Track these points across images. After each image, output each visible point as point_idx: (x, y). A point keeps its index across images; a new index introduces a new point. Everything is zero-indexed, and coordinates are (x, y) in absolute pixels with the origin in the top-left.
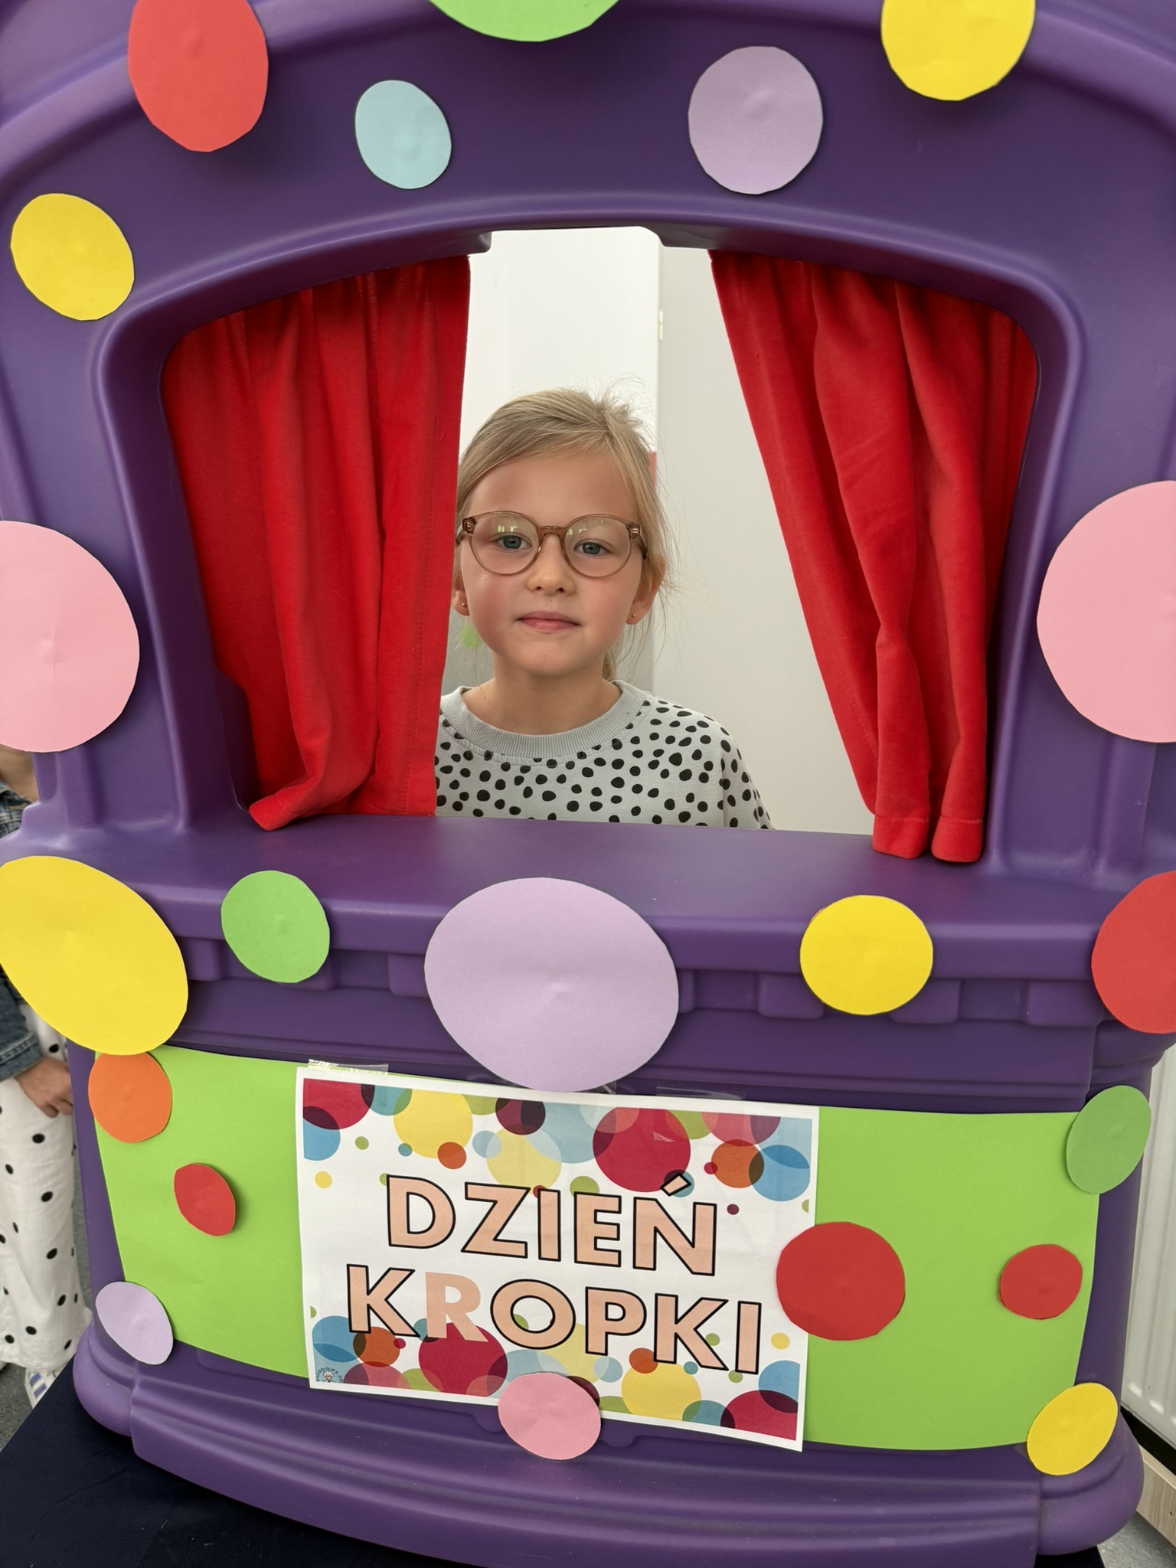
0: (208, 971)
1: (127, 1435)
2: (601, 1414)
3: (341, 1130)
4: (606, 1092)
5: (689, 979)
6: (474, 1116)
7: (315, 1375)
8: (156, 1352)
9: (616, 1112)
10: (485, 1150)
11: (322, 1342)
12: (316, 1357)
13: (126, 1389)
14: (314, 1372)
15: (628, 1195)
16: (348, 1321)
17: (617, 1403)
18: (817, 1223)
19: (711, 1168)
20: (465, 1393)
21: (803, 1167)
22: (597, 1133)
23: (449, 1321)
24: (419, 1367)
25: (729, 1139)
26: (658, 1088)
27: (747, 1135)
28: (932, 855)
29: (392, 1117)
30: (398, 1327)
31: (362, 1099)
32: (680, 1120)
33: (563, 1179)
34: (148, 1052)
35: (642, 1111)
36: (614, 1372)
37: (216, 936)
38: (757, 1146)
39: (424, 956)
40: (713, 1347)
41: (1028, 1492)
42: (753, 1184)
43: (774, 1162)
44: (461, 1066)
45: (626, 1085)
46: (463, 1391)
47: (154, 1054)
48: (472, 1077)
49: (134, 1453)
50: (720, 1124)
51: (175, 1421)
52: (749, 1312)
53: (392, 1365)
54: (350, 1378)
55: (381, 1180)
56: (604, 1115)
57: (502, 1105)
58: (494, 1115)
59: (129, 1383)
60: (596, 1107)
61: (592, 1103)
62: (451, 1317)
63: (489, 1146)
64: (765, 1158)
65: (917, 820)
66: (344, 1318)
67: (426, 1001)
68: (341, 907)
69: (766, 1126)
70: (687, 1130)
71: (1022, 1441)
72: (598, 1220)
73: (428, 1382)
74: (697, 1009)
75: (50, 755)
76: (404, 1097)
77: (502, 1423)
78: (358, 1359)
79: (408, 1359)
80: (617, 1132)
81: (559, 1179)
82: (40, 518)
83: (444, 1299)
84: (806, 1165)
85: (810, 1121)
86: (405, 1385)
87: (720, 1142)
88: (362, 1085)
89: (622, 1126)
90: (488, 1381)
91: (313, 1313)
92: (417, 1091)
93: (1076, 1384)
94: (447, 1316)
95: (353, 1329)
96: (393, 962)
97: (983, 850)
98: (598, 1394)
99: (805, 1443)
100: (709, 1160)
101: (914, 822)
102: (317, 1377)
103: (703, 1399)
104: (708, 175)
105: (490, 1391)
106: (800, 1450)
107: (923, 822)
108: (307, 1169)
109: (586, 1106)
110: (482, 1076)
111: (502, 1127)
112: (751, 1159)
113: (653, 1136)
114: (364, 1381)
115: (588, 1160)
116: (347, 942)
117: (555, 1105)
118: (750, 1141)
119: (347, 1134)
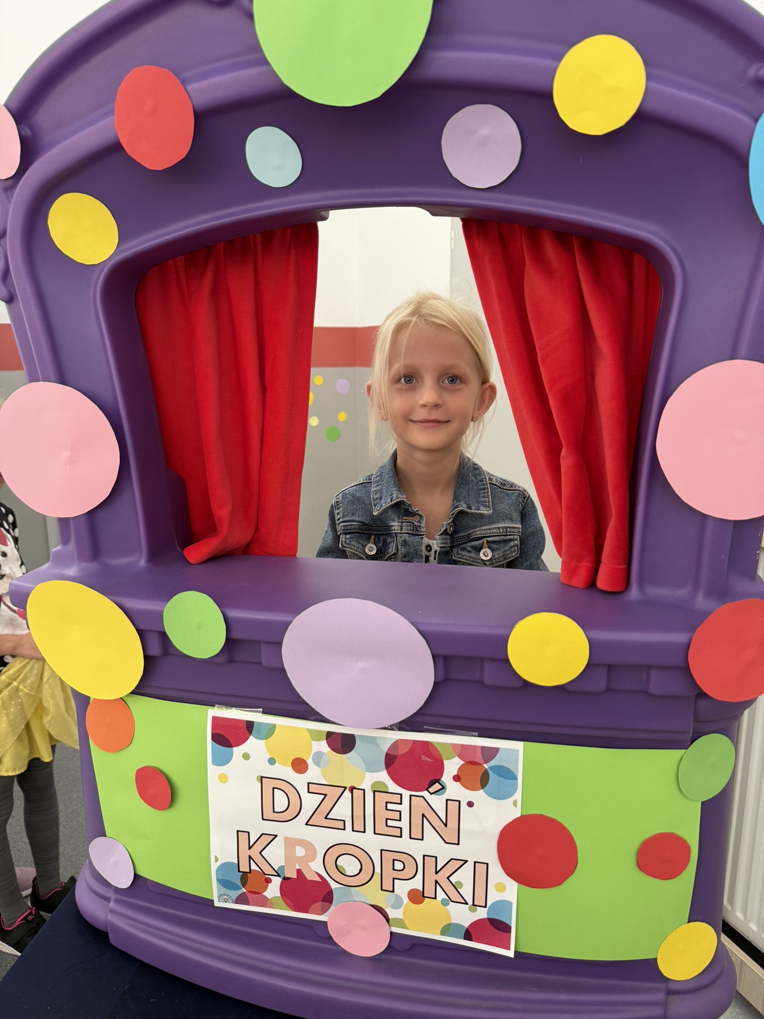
0: (155, 651)
1: (105, 931)
2: (390, 929)
3: (234, 748)
4: (393, 730)
5: (441, 662)
6: (313, 742)
7: (217, 898)
8: (124, 881)
9: (399, 742)
10: (320, 763)
11: (222, 878)
12: (218, 887)
13: (106, 903)
14: (217, 896)
15: (406, 794)
16: (237, 865)
17: (400, 923)
18: (523, 814)
19: (457, 778)
20: (307, 913)
21: (513, 779)
22: (387, 755)
23: (298, 867)
24: (279, 895)
25: (467, 761)
26: (425, 727)
27: (479, 758)
28: (596, 586)
29: (264, 741)
30: (268, 870)
31: (246, 729)
32: (438, 748)
33: (367, 782)
34: (121, 698)
35: (414, 741)
36: (397, 904)
37: (160, 629)
38: (485, 765)
39: (281, 644)
40: (458, 889)
41: (659, 990)
42: (482, 788)
43: (495, 776)
44: (305, 712)
45: (405, 725)
46: (306, 911)
47: (125, 699)
48: (311, 719)
49: (110, 943)
50: (462, 751)
51: (133, 923)
52: (481, 869)
53: (264, 894)
54: (238, 901)
55: (257, 779)
56: (392, 743)
57: (330, 736)
58: (325, 741)
59: (108, 899)
60: (386, 738)
61: (384, 736)
62: (299, 866)
63: (322, 760)
64: (490, 773)
65: (587, 564)
66: (235, 863)
67: (283, 671)
68: (233, 614)
69: (490, 753)
70: (442, 754)
71: (655, 957)
72: (388, 808)
73: (285, 905)
74: (446, 680)
75: (67, 519)
76: (272, 728)
77: (330, 932)
78: (243, 889)
79: (273, 890)
80: (399, 754)
81: (365, 782)
82: (63, 380)
83: (295, 854)
84: (515, 778)
85: (518, 751)
86: (272, 906)
87: (462, 762)
88: (247, 721)
89: (402, 750)
90: (321, 906)
91: (217, 860)
92: (280, 726)
93: (689, 922)
94: (297, 865)
95: (241, 870)
96: (264, 648)
97: (627, 584)
98: (388, 917)
99: (516, 952)
100: (456, 773)
101: (585, 566)
102: (219, 899)
103: (453, 922)
104: (454, 177)
105: (323, 912)
106: (512, 956)
107: (591, 566)
108: (213, 771)
109: (380, 737)
110: (318, 717)
111: (330, 749)
112: (481, 773)
113: (421, 757)
114: (247, 903)
115: (382, 771)
116: (235, 635)
117: (362, 736)
118: (480, 762)
119: (238, 751)
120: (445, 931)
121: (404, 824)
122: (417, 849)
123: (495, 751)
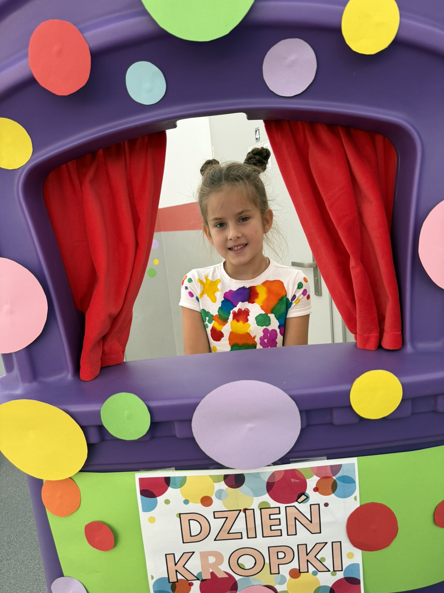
0: (94, 439)
3: (158, 498)
5: (305, 414)
6: (215, 484)
9: (275, 473)
10: (221, 497)
11: (157, 590)
15: (282, 506)
16: (168, 579)
18: (361, 505)
21: (353, 483)
22: (268, 483)
23: (211, 571)
26: (291, 460)
27: (329, 474)
28: (383, 348)
29: (179, 489)
30: (189, 577)
31: (165, 483)
32: (302, 472)
33: (255, 503)
34: (70, 478)
35: (286, 471)
36: (283, 581)
37: (99, 424)
39: (190, 421)
44: (209, 464)
45: (281, 461)
47: (73, 478)
48: (212, 467)
55: (177, 516)
56: (270, 475)
57: (226, 478)
58: (223, 482)
60: (266, 472)
62: (212, 569)
63: (222, 495)
64: (338, 482)
65: (375, 334)
66: (166, 577)
67: (193, 439)
68: (154, 404)
69: (336, 469)
72: (271, 518)
74: (308, 426)
76: (184, 480)
79: (195, 590)
80: (276, 481)
81: (253, 504)
83: (208, 562)
84: (354, 482)
85: (354, 464)
87: (319, 478)
88: (164, 477)
89: (278, 478)
91: (152, 578)
92: (190, 477)
94: (210, 569)
95: (171, 581)
96: (177, 425)
97: (403, 343)
100: (315, 486)
101: (374, 336)
103: (321, 585)
107: (377, 335)
108: (144, 516)
109: (262, 472)
110: (217, 466)
111: (227, 487)
112: (332, 483)
115: (265, 494)
116: (157, 419)
117: (249, 474)
118: (331, 476)
119: (160, 499)
121: (283, 527)
122: (292, 542)
123: (339, 467)
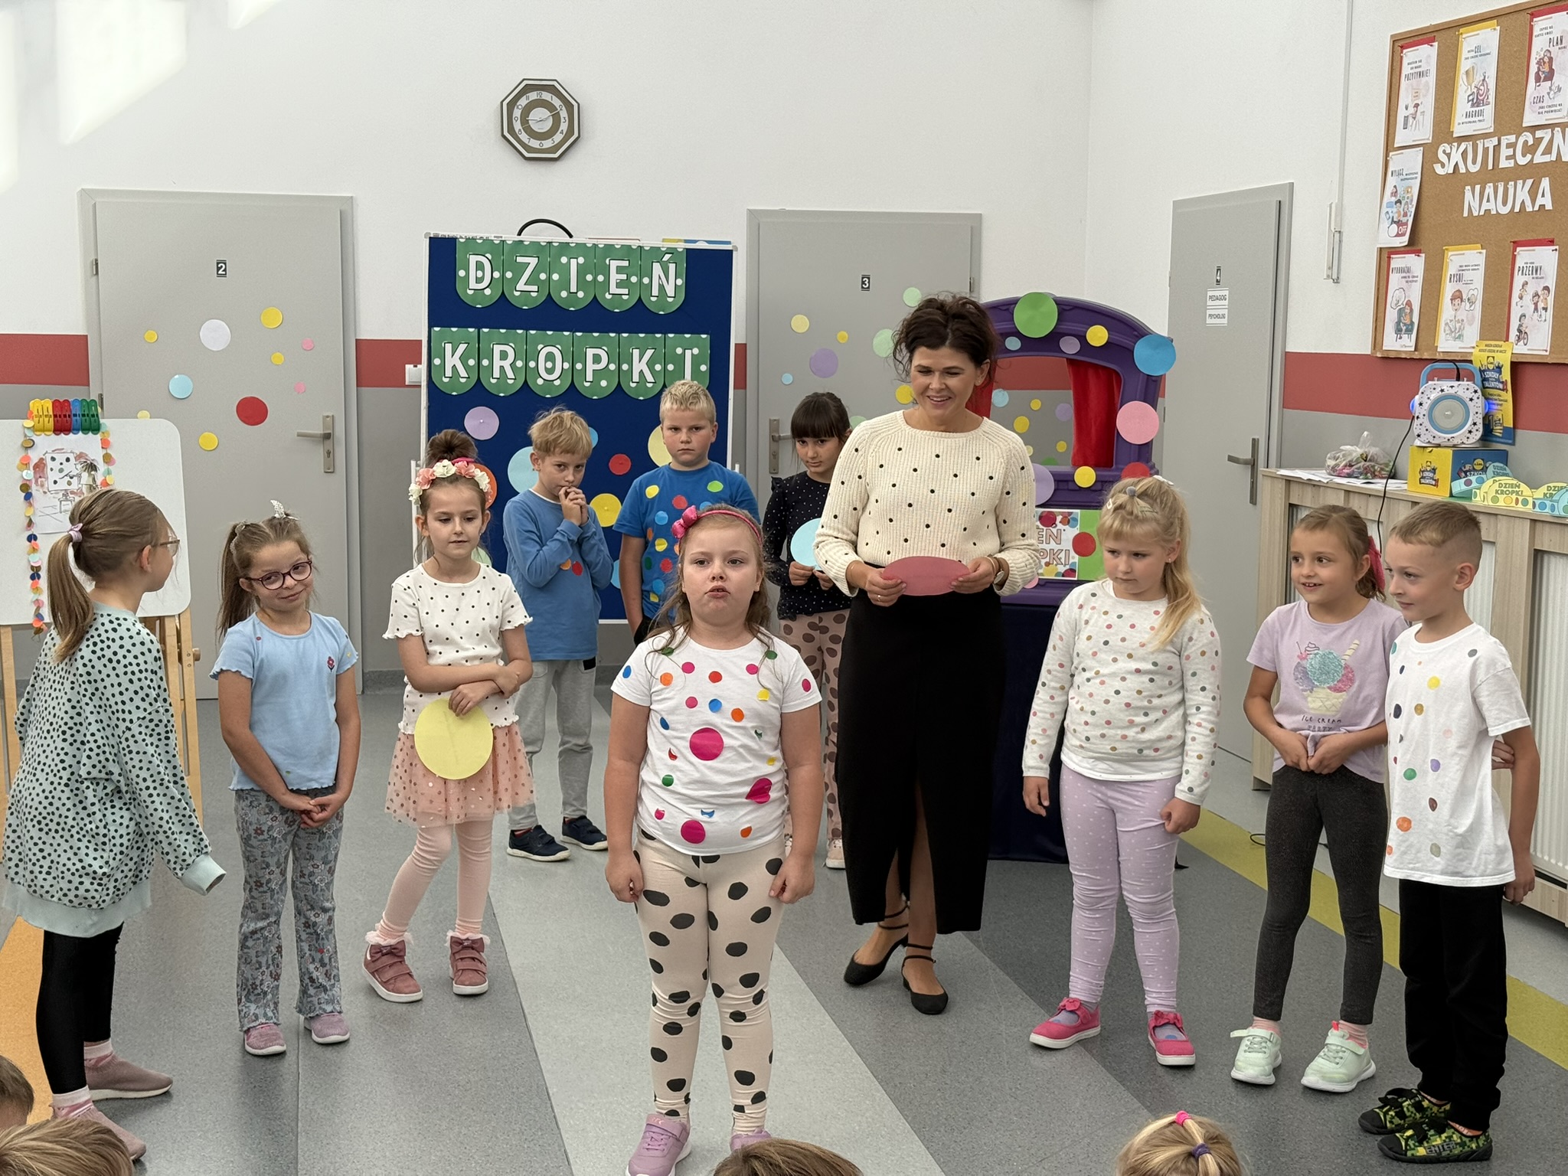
5: (1056, 482)
18: (1080, 533)
19: (1060, 522)
25: (1063, 516)
26: (1051, 506)
38: (1068, 518)
40: (1060, 560)
42: (1068, 525)
43: (1072, 521)
45: (1044, 506)
52: (1067, 552)
70: (1055, 515)
74: (1057, 491)
84: (1077, 521)
85: (1078, 512)
101: (1096, 454)
103: (1058, 572)
113: (1049, 517)
120: (1056, 575)
121: (1044, 539)
122: (1047, 547)
123: (1072, 513)
